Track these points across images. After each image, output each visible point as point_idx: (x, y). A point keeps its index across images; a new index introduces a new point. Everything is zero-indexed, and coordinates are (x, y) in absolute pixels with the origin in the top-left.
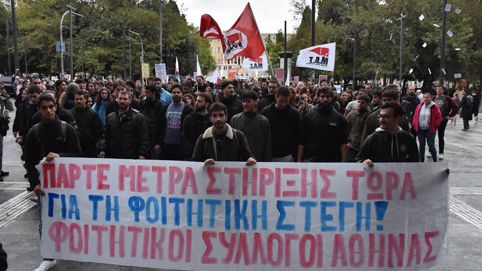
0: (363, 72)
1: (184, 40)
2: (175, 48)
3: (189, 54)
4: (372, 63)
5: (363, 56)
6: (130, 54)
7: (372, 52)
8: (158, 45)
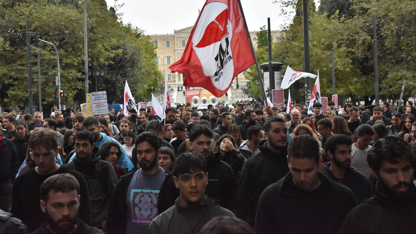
0: (391, 87)
1: (120, 51)
2: (107, 63)
3: (127, 70)
4: (404, 72)
5: (390, 62)
6: (39, 73)
7: (404, 55)
8: (81, 59)
